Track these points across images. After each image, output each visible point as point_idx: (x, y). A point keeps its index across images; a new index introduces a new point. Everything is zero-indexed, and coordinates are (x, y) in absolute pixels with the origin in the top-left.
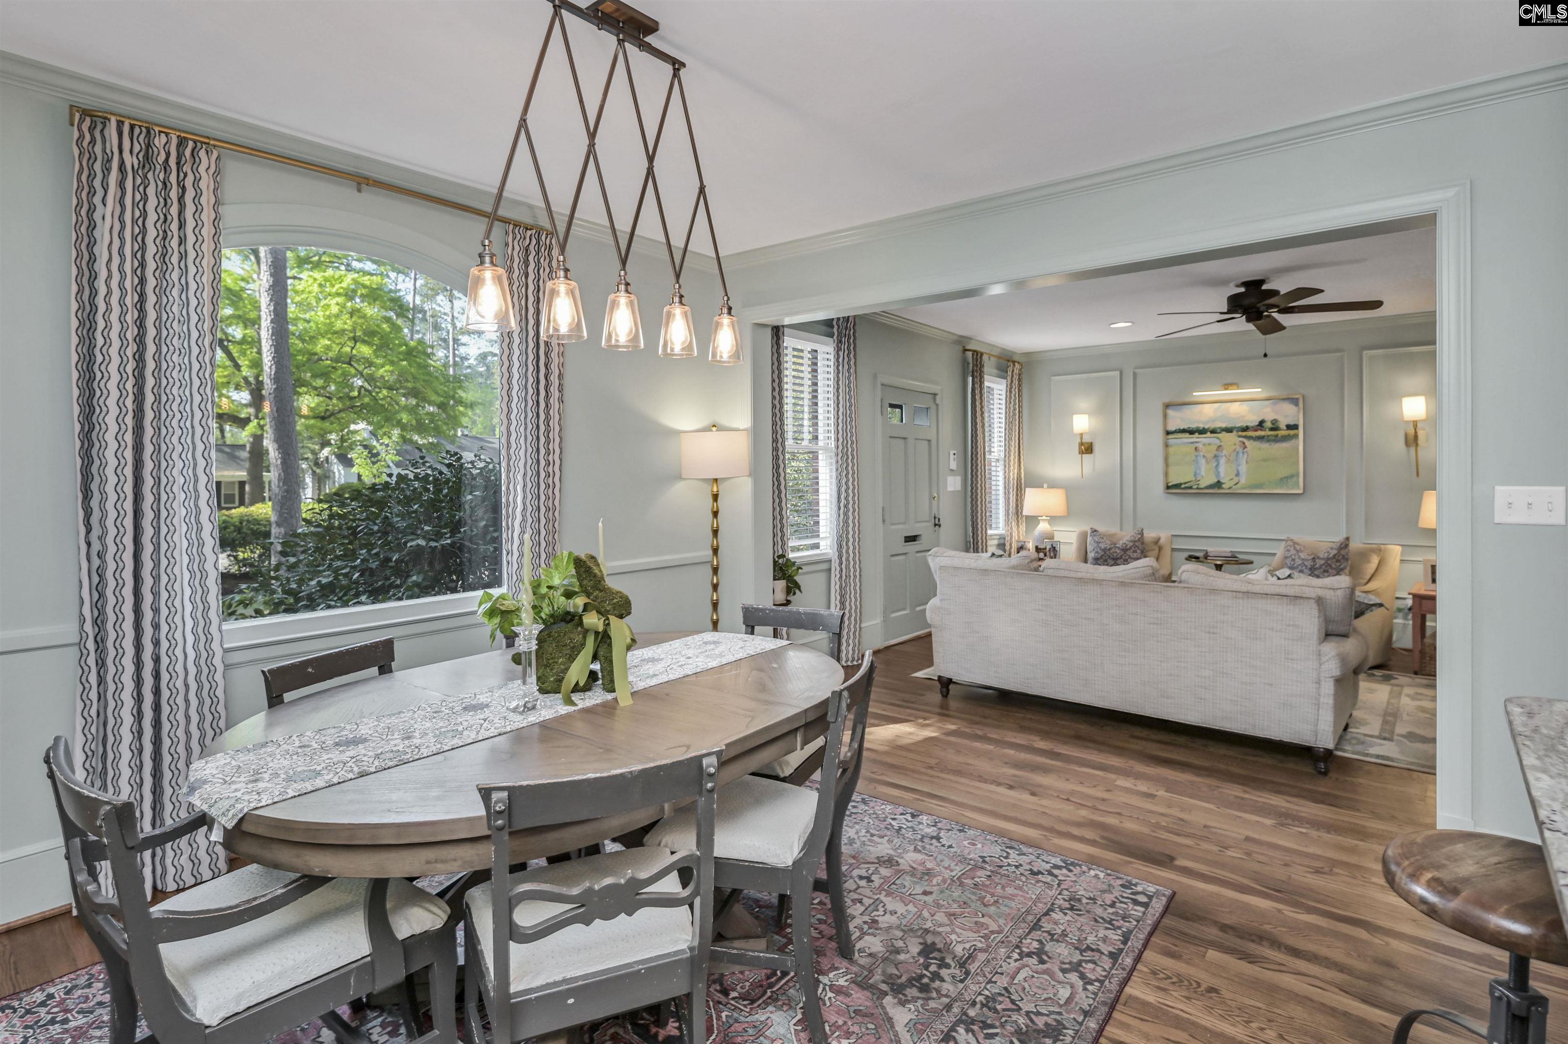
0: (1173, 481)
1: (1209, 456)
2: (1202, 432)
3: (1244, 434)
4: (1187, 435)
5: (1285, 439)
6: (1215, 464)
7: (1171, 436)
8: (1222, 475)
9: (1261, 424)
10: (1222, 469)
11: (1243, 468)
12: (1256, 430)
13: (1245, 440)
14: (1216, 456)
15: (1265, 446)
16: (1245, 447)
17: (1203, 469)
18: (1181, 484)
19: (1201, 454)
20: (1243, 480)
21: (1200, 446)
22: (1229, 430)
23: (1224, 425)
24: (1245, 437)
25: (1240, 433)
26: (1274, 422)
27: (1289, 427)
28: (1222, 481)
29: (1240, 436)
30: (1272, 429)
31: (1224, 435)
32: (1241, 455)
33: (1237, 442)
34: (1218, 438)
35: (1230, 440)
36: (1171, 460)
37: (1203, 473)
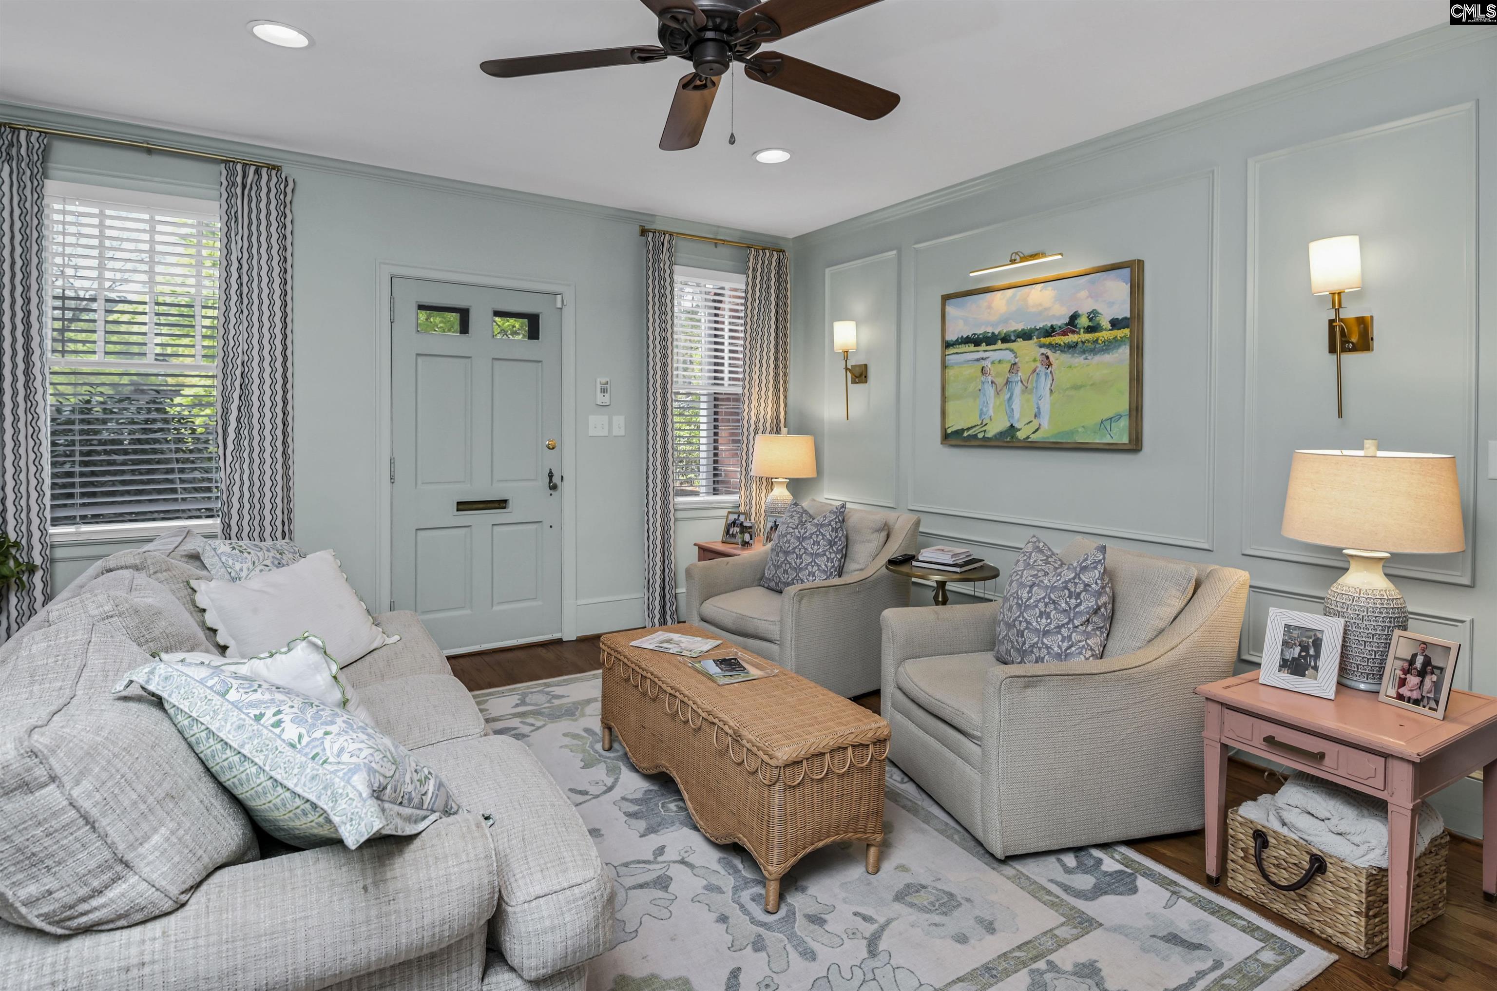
0: (954, 424)
1: (1000, 381)
2: (990, 340)
3: (1047, 340)
4: (972, 347)
5: (1109, 346)
6: (1008, 396)
7: (951, 350)
8: (1017, 415)
9: (1074, 317)
10: (1016, 406)
11: (1046, 406)
12: (1065, 334)
13: (1049, 352)
14: (1008, 382)
15: (1078, 360)
16: (1050, 365)
17: (991, 405)
18: (963, 430)
19: (990, 378)
20: (1045, 425)
21: (987, 364)
22: (1026, 335)
23: (1019, 327)
24: (1050, 346)
25: (1043, 340)
26: (1093, 315)
27: (1116, 324)
28: (1016, 425)
29: (1041, 346)
30: (1090, 329)
31: (1020, 343)
32: (1043, 378)
33: (1039, 358)
34: (1011, 350)
35: (1028, 350)
36: (949, 391)
37: (991, 412)
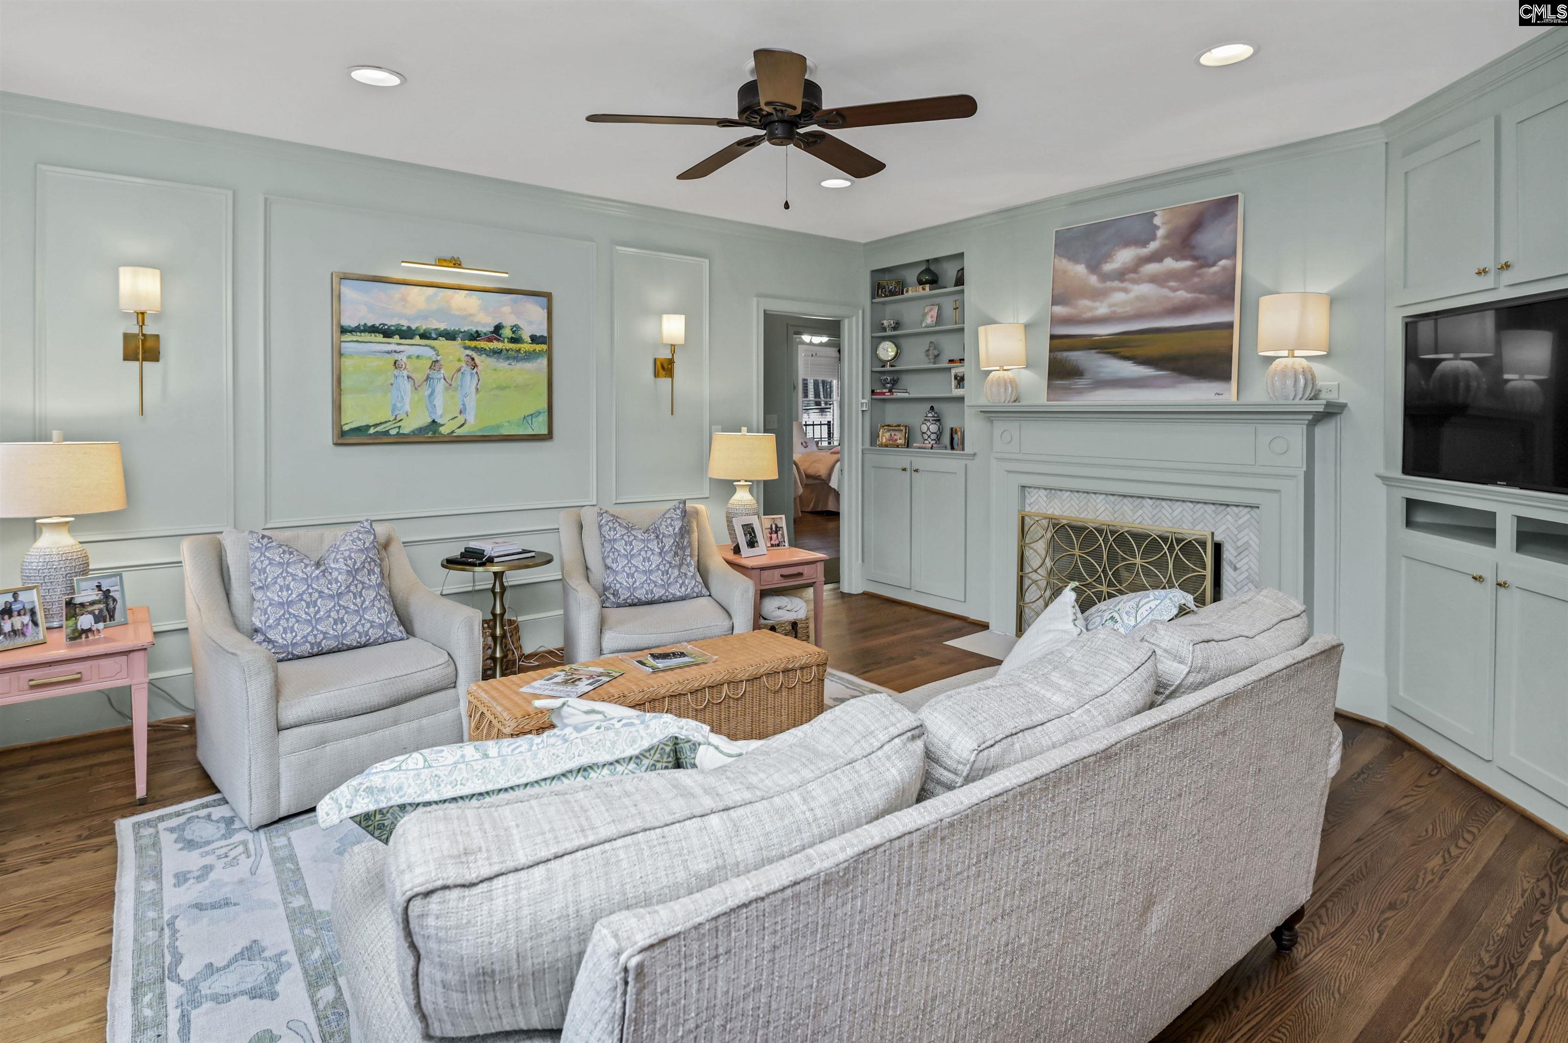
0: (351, 420)
1: (419, 377)
2: (406, 334)
3: (473, 344)
4: (380, 338)
5: (530, 356)
6: (428, 393)
7: (348, 337)
8: (439, 411)
9: (498, 328)
10: (439, 401)
11: (471, 401)
12: (490, 340)
13: (474, 355)
14: (428, 378)
15: (503, 365)
16: (475, 366)
17: (407, 400)
18: (368, 427)
19: (405, 373)
20: (471, 418)
21: (402, 358)
22: (450, 336)
23: (442, 326)
24: (475, 349)
25: (468, 343)
26: (515, 329)
27: (534, 339)
28: (439, 421)
29: (466, 348)
30: (514, 340)
31: (442, 343)
32: (468, 377)
33: (463, 358)
34: (433, 348)
35: (453, 351)
36: (346, 383)
37: (407, 407)
